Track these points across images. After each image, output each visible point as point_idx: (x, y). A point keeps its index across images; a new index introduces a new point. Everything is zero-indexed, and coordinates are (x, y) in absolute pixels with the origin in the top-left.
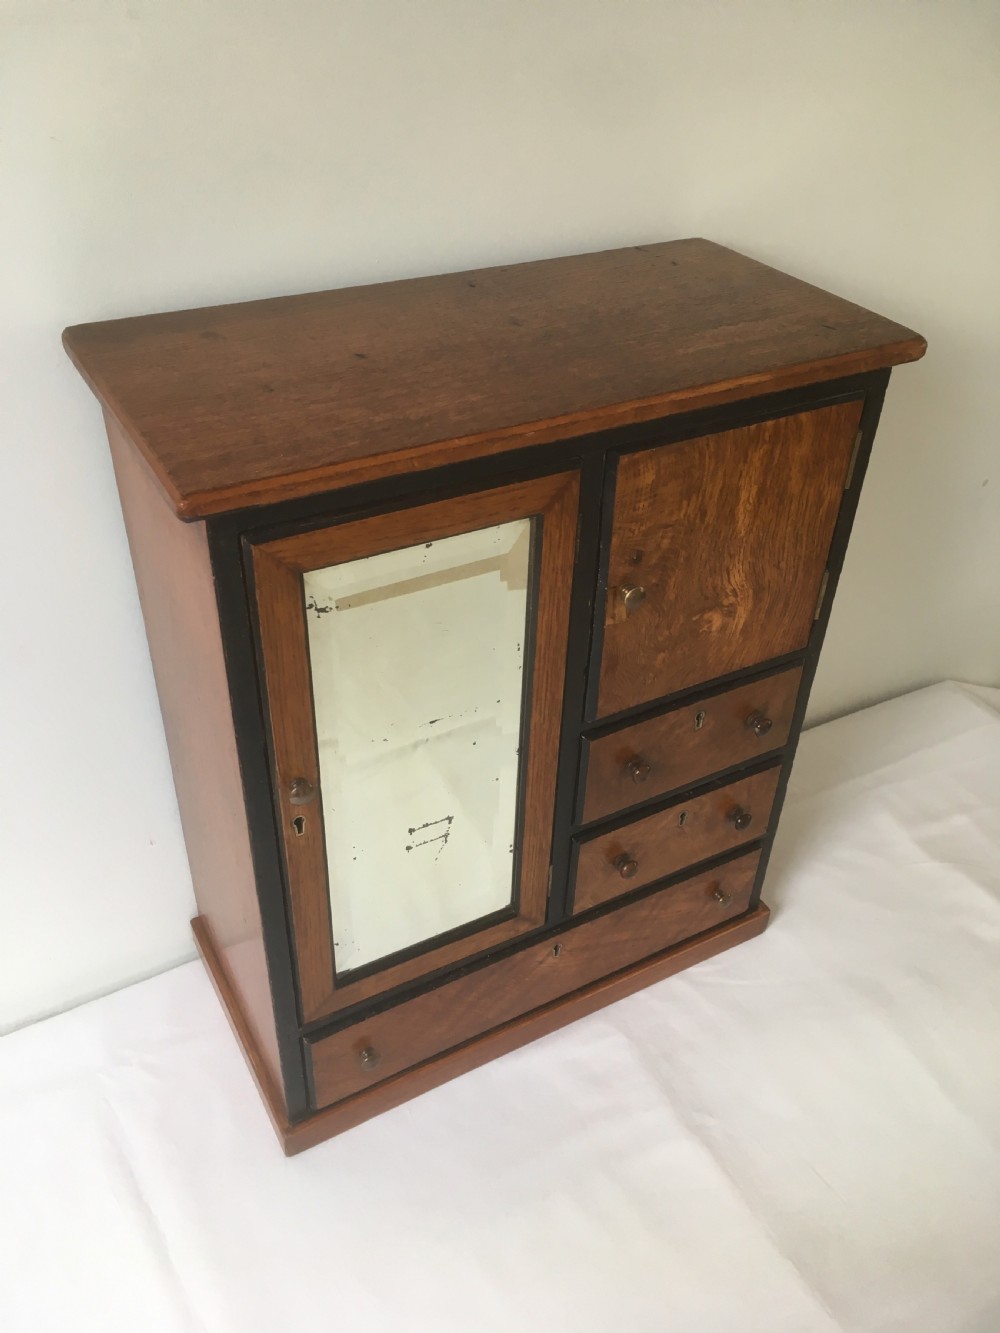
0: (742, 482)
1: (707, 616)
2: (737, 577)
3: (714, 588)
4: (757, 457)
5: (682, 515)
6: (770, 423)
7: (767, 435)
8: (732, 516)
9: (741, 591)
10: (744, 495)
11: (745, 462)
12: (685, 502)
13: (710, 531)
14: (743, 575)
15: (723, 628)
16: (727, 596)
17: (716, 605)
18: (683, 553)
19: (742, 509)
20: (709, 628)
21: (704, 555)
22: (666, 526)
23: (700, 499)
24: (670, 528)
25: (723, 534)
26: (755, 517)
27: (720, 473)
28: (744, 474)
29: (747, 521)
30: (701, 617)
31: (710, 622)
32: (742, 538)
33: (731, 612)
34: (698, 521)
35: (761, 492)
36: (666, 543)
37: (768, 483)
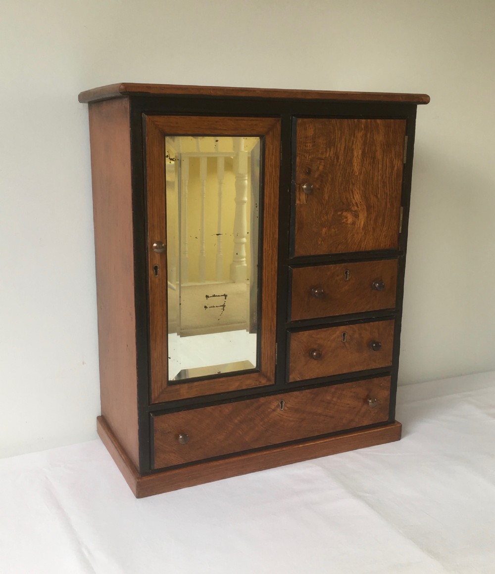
0: (354, 146)
1: (345, 214)
2: (357, 197)
3: (347, 199)
4: (360, 135)
5: (328, 155)
6: (364, 121)
7: (363, 126)
8: (350, 163)
9: (360, 205)
10: (355, 154)
11: (354, 136)
12: (328, 149)
13: (341, 167)
14: (360, 196)
15: (354, 223)
16: (353, 205)
17: (348, 209)
18: (330, 176)
19: (355, 161)
20: (346, 221)
21: (340, 180)
22: (321, 159)
23: (335, 150)
24: (323, 161)
25: (348, 171)
26: (362, 166)
27: (343, 140)
28: (354, 142)
29: (358, 167)
30: (342, 213)
31: (346, 218)
32: (357, 176)
33: (356, 216)
34: (335, 160)
35: (363, 153)
36: (321, 168)
37: (366, 151)
